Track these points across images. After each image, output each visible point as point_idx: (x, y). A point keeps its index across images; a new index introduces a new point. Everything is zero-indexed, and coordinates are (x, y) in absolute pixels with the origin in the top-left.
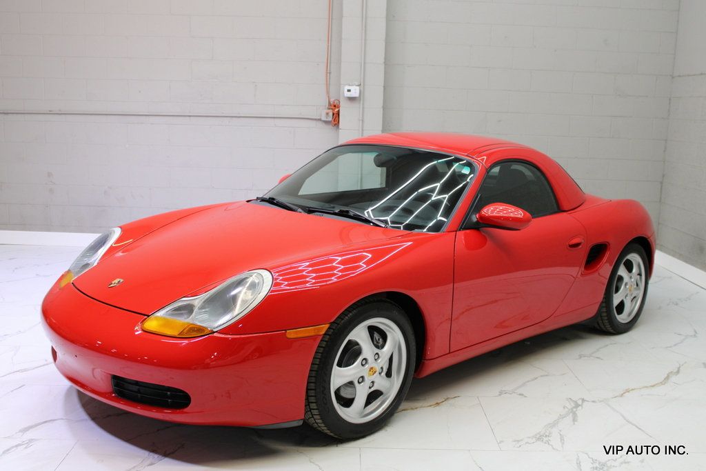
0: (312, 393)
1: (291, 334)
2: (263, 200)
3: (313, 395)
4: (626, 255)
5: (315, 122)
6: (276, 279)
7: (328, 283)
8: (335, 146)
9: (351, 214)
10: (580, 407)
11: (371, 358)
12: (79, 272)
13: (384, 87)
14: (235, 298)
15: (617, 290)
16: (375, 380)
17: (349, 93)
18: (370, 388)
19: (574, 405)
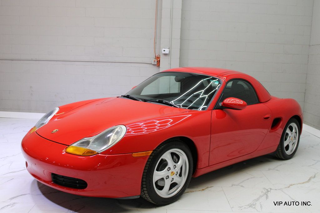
0: (144, 183)
1: (135, 155)
2: (124, 96)
3: (145, 184)
4: (290, 123)
5: (149, 65)
6: (128, 130)
7: (153, 132)
8: (158, 73)
9: (164, 102)
10: (269, 192)
11: (172, 167)
12: (39, 127)
13: (180, 49)
14: (109, 138)
15: (286, 140)
16: (174, 178)
17: (164, 52)
18: (172, 181)
19: (266, 191)
